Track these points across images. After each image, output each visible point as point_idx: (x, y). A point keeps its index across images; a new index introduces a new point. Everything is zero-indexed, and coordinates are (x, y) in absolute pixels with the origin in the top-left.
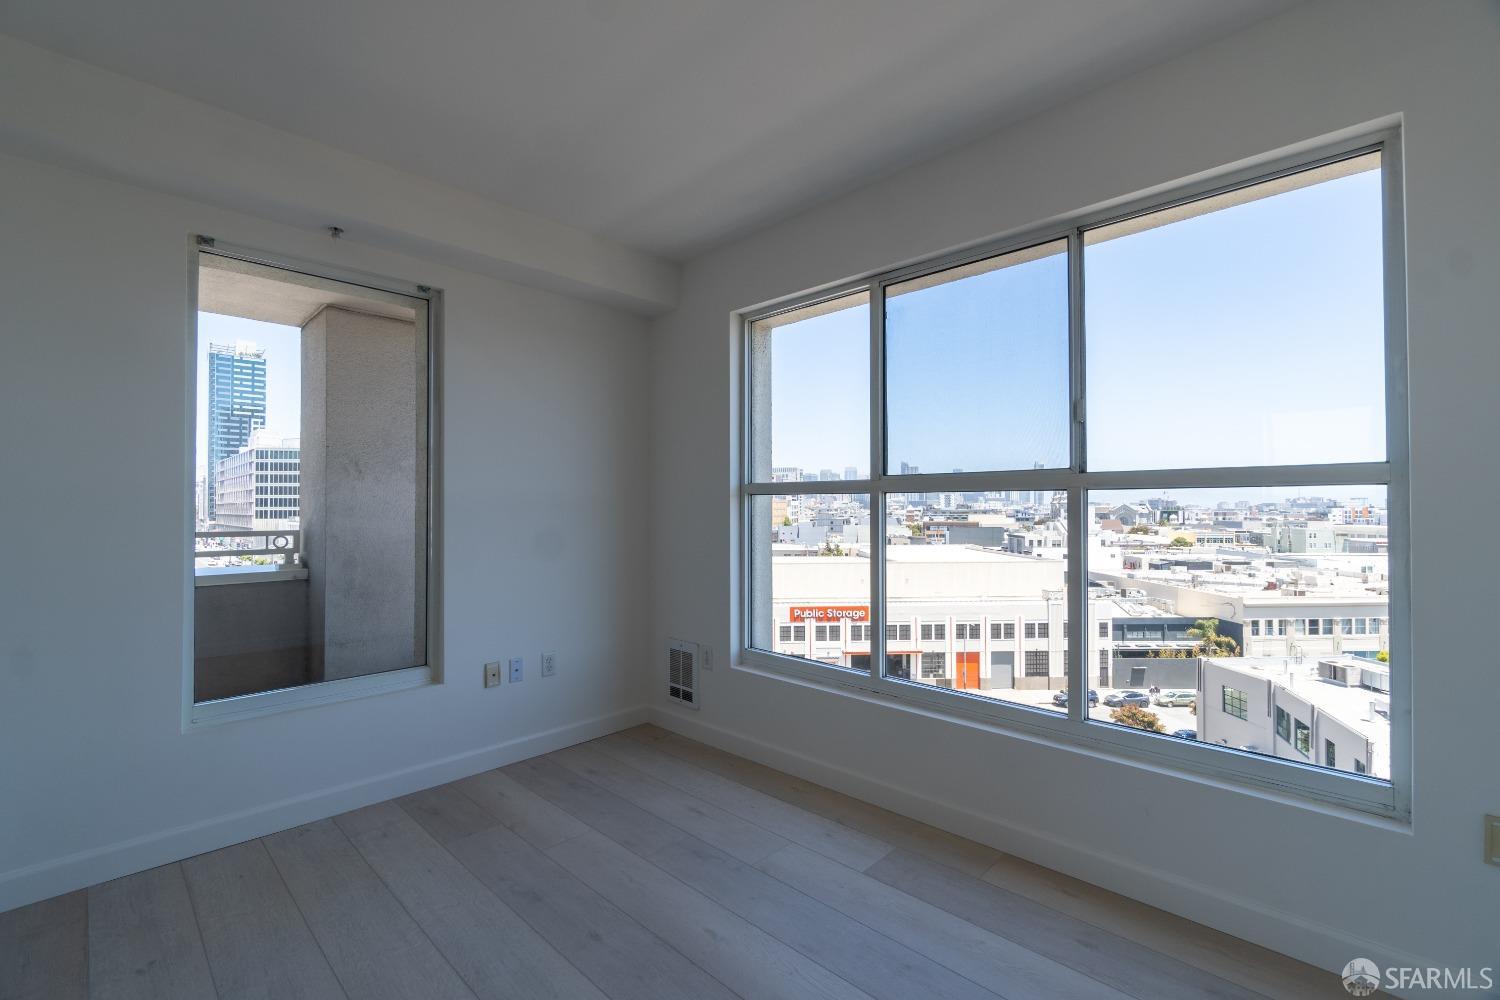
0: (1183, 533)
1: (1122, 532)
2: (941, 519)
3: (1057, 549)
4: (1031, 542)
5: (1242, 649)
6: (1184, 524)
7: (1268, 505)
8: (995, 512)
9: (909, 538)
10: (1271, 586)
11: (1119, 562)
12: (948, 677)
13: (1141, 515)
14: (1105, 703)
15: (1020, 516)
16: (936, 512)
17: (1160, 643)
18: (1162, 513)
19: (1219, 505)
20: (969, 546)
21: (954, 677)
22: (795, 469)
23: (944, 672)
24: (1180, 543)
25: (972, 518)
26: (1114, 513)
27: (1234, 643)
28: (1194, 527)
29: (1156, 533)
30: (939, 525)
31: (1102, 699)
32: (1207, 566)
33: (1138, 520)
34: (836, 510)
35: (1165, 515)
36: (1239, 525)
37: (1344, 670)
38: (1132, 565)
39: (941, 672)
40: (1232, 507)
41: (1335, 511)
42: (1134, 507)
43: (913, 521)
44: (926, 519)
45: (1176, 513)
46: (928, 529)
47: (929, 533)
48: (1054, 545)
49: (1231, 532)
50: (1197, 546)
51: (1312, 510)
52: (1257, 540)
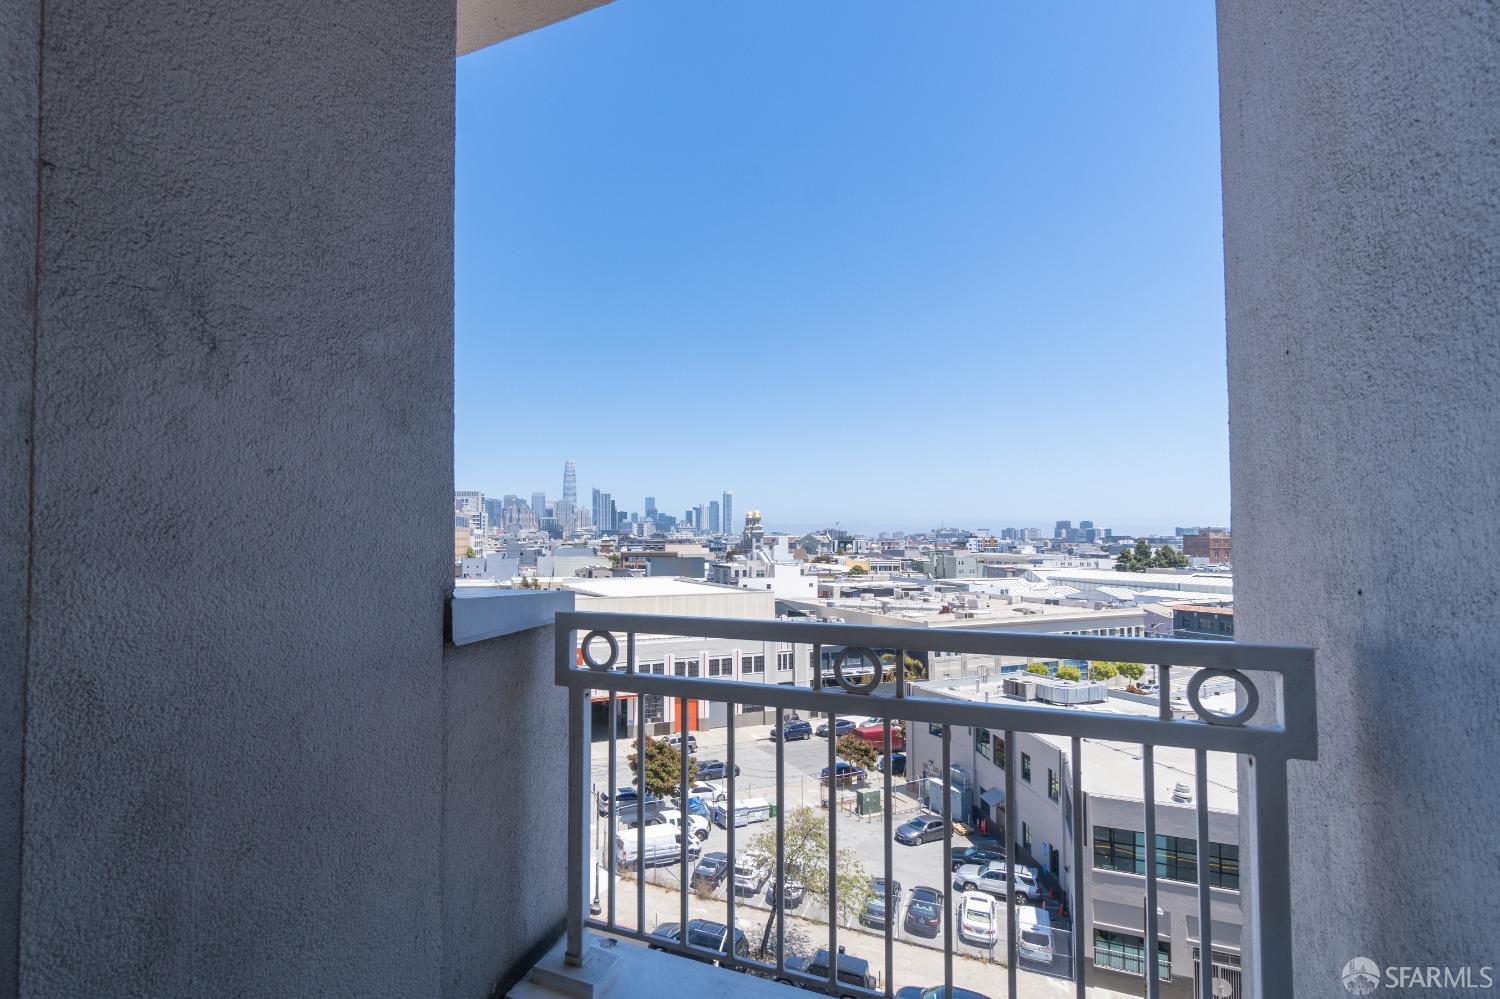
0: (860, 561)
1: (806, 561)
2: (638, 549)
3: (761, 579)
4: (737, 572)
5: (927, 670)
6: (857, 553)
7: (919, 535)
8: (689, 541)
9: (611, 570)
10: (945, 610)
11: (814, 592)
12: (666, 720)
13: (823, 545)
14: (817, 734)
15: (713, 545)
16: (632, 542)
17: (860, 669)
18: (840, 543)
19: (880, 535)
20: (678, 577)
21: (673, 719)
22: (475, 494)
23: (662, 715)
24: (857, 571)
25: (669, 549)
26: (799, 542)
27: (921, 665)
28: (867, 555)
29: (836, 561)
30: (637, 555)
31: (814, 731)
32: (889, 592)
33: (819, 549)
34: (524, 540)
35: (842, 545)
36: (901, 553)
37: (1024, 686)
38: (825, 593)
39: (659, 716)
40: (891, 537)
41: (971, 540)
42: (819, 538)
43: (609, 551)
44: (624, 549)
45: (851, 543)
46: (627, 560)
47: (628, 564)
48: (758, 575)
49: (896, 561)
50: (872, 573)
51: (954, 539)
52: (918, 567)
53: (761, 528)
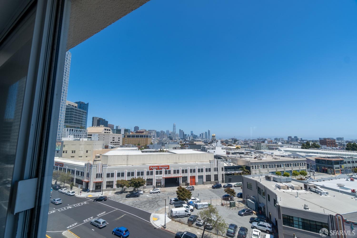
0: (239, 146)
1: (226, 146)
2: (188, 143)
3: (212, 150)
4: (207, 149)
5: (250, 172)
6: (238, 144)
7: (254, 140)
8: (200, 141)
9: (180, 147)
10: (255, 158)
11: (225, 153)
12: (188, 182)
13: (230, 142)
14: (223, 187)
15: (205, 142)
16: (187, 141)
17: (234, 172)
18: (234, 141)
19: (245, 140)
20: (194, 149)
21: (190, 182)
22: (154, 130)
23: (187, 181)
24: (238, 148)
25: (195, 142)
26: (224, 141)
27: (249, 171)
28: (240, 144)
29: (233, 146)
30: (187, 144)
31: (222, 186)
32: (243, 153)
33: (229, 143)
34: (164, 140)
35: (235, 142)
36: (249, 144)
37: (270, 177)
38: (228, 153)
39: (186, 181)
40: (247, 140)
41: (266, 141)
42: (229, 140)
43: (182, 143)
44: (184, 143)
45: (237, 141)
46: (185, 145)
47: (185, 146)
48: (212, 149)
49: (247, 146)
50: (241, 149)
51: (262, 141)
52: (252, 147)
53: (215, 138)
